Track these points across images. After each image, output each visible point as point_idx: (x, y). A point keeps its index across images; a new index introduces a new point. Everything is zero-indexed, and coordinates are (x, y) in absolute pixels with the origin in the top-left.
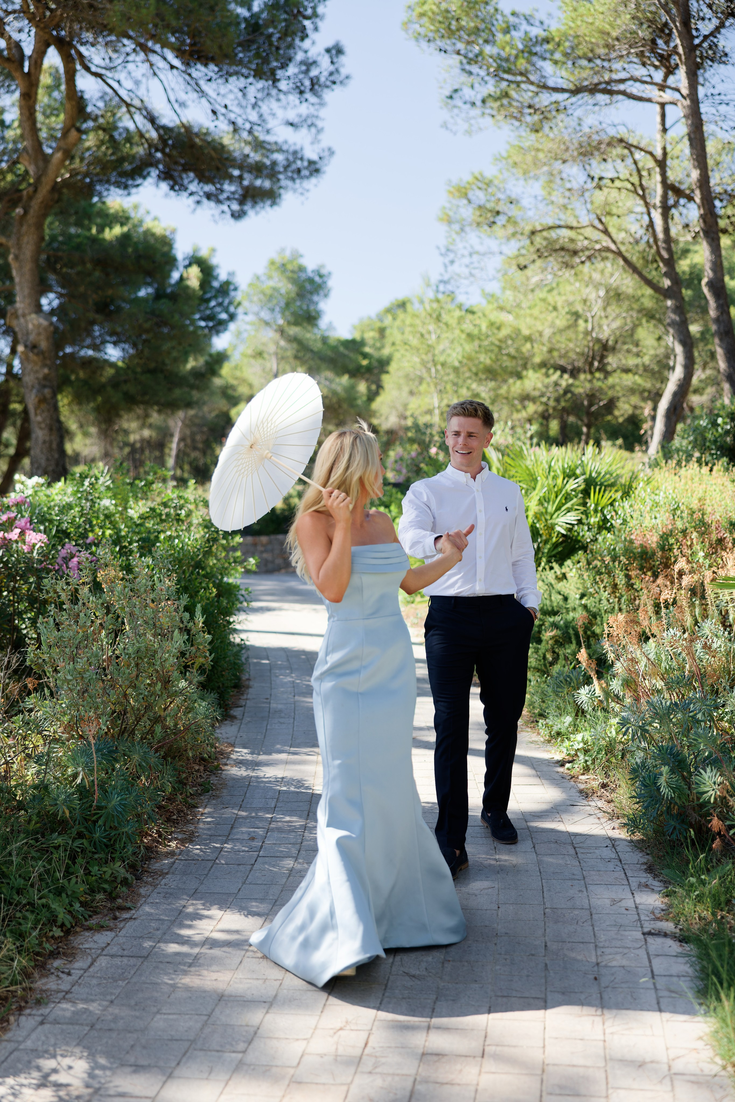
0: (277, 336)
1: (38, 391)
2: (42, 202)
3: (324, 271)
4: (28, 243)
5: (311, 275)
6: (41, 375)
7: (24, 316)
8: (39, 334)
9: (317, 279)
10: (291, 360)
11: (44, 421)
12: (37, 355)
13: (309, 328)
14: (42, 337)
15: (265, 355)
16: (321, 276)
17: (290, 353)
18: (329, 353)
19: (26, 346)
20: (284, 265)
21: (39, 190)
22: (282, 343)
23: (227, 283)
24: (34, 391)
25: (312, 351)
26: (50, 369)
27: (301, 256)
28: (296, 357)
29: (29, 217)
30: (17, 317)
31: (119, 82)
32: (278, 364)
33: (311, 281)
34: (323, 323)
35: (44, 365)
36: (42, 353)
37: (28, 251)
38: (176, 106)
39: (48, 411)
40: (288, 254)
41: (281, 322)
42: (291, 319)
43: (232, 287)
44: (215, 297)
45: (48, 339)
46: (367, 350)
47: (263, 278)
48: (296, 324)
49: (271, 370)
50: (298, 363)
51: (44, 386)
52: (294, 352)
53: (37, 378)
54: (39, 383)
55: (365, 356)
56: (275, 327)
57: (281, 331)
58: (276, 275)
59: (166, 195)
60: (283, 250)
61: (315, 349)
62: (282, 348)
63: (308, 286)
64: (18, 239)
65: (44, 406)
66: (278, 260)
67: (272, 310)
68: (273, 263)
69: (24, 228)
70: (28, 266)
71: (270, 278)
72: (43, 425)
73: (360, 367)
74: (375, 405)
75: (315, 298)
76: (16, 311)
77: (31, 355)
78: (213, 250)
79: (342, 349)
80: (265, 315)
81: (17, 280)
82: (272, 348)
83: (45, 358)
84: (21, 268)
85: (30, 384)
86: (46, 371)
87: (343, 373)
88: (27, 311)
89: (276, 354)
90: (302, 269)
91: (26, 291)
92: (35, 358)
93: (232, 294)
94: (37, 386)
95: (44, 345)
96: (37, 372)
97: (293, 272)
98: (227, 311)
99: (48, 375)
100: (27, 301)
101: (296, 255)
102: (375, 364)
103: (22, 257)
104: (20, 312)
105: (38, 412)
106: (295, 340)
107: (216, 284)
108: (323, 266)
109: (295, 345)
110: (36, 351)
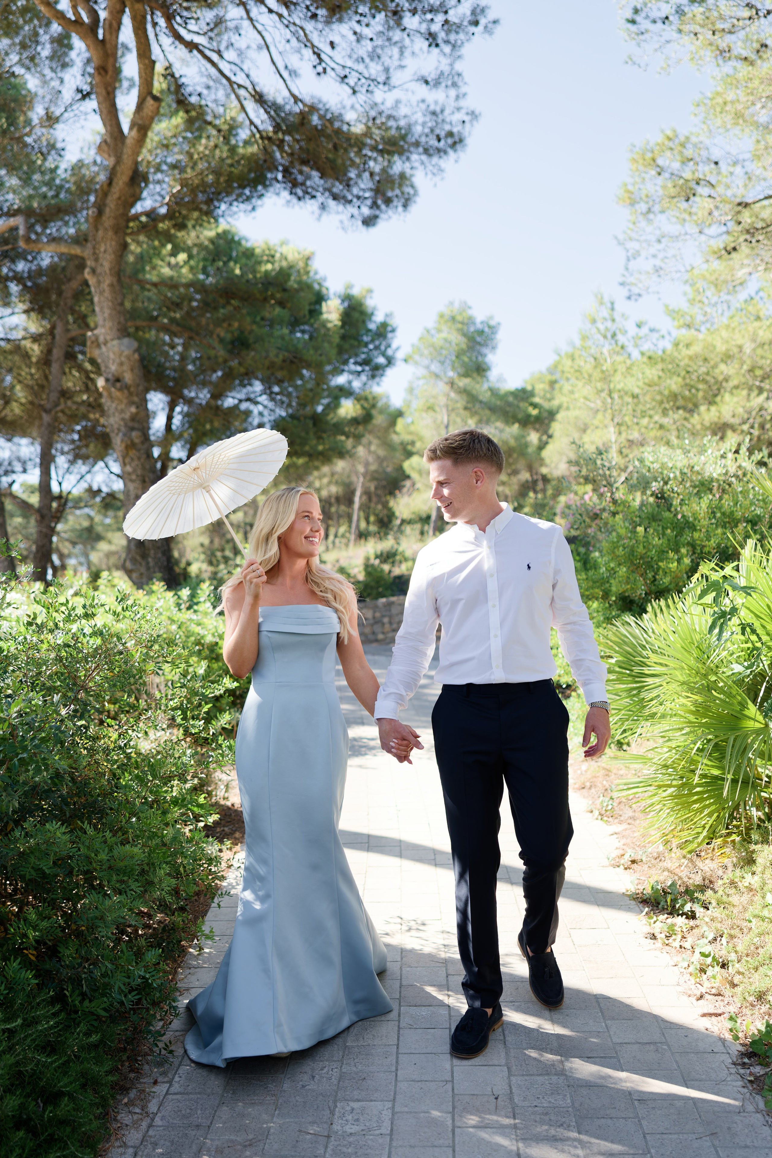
0: (447, 388)
1: (125, 435)
2: (119, 198)
3: (492, 323)
4: (105, 251)
5: (479, 326)
6: (127, 416)
7: (105, 343)
8: (121, 364)
9: (486, 329)
10: (462, 412)
11: (134, 471)
12: (120, 390)
13: (479, 379)
14: (125, 368)
15: (437, 409)
16: (490, 327)
17: (460, 405)
18: (498, 403)
19: (107, 380)
20: (453, 319)
21: (114, 184)
22: (453, 395)
23: (384, 325)
24: (121, 435)
25: (481, 402)
26: (137, 407)
27: (470, 308)
28: (466, 408)
29: (104, 218)
30: (98, 346)
31: (219, 53)
32: (449, 416)
33: (481, 332)
34: (493, 375)
35: (132, 403)
36: (127, 387)
37: (106, 263)
38: (285, 74)
39: (139, 458)
40: (457, 305)
41: (451, 374)
42: (461, 370)
43: (389, 329)
44: (372, 341)
45: (132, 370)
46: (537, 400)
47: (433, 332)
48: (466, 375)
49: (442, 422)
50: (467, 413)
51: (132, 429)
52: (464, 403)
53: (123, 419)
54: (126, 425)
55: (535, 406)
56: (446, 380)
57: (452, 384)
58: (445, 328)
59: (288, 202)
60: (451, 303)
61: (485, 400)
62: (452, 400)
63: (478, 339)
64: (94, 248)
65: (132, 453)
66: (447, 312)
67: (442, 363)
68: (442, 316)
69: (100, 233)
70: (107, 281)
71: (439, 331)
72: (134, 477)
73: (529, 416)
74: (545, 453)
75: (485, 350)
76: (97, 338)
77: (113, 390)
78: (370, 291)
79: (511, 399)
80: (435, 367)
81: (96, 299)
82: (443, 400)
83: (131, 394)
84: (99, 282)
85: (116, 426)
86: (133, 410)
87: (513, 423)
88: (108, 338)
89: (447, 406)
90: (471, 321)
91: (107, 312)
92: (118, 394)
93: (390, 335)
94: (123, 429)
95: (128, 377)
96: (122, 411)
97: (462, 323)
98: (384, 354)
99: (137, 414)
100: (108, 324)
101: (465, 306)
102: (545, 415)
103: (99, 270)
104: (101, 339)
105: (127, 460)
106: (465, 392)
107: (372, 326)
108: (491, 318)
109: (465, 397)
110: (118, 385)
